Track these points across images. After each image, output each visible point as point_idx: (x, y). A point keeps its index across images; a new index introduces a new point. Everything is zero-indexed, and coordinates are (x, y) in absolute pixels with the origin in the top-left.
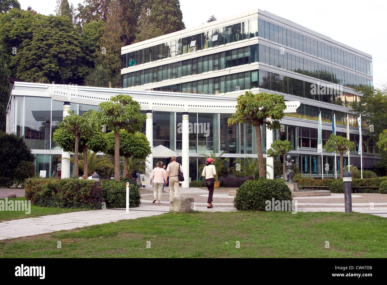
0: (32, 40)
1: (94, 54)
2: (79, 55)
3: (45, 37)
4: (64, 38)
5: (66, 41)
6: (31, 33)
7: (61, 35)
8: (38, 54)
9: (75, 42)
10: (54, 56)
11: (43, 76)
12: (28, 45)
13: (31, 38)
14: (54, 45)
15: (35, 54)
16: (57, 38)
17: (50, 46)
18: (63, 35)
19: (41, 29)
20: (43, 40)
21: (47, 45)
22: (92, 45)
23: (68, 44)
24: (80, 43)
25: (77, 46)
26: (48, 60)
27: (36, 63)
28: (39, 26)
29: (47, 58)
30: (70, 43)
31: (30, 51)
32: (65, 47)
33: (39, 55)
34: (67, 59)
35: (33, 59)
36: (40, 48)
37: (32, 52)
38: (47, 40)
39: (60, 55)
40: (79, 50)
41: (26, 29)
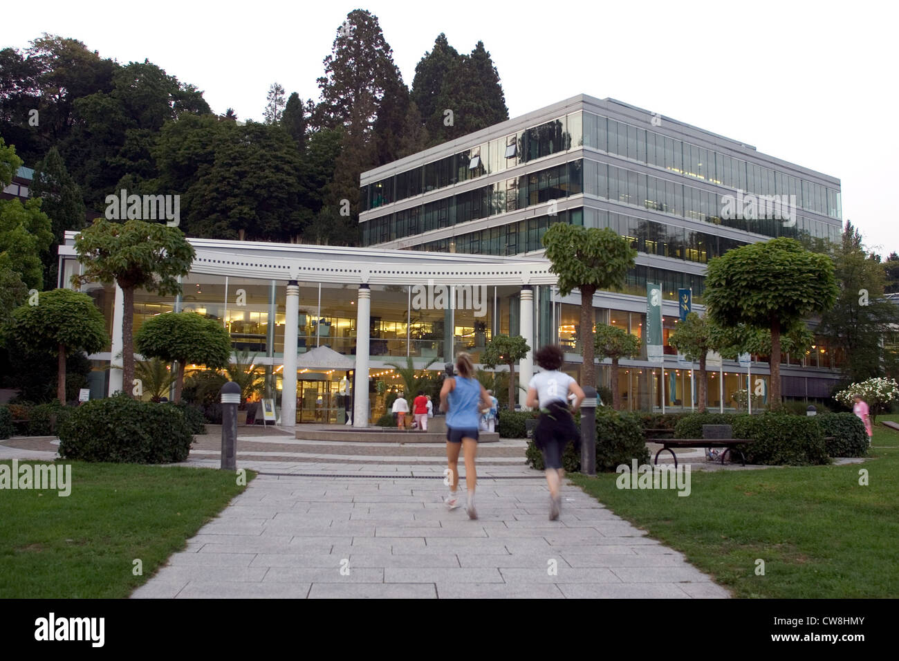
0: (213, 166)
1: (323, 189)
2: (293, 190)
3: (234, 159)
4: (268, 161)
5: (270, 166)
6: (212, 153)
7: (262, 156)
8: (220, 190)
9: (286, 167)
10: (249, 193)
11: (228, 227)
12: (207, 174)
13: (211, 162)
14: (248, 172)
15: (217, 190)
16: (255, 161)
17: (242, 175)
18: (266, 155)
19: (228, 146)
20: (231, 166)
21: (236, 173)
22: (321, 173)
23: (273, 170)
24: (296, 169)
25: (289, 174)
26: (238, 200)
27: (217, 206)
28: (226, 141)
29: (235, 196)
30: (278, 169)
31: (209, 184)
32: (267, 177)
33: (223, 191)
34: (270, 197)
35: (212, 199)
36: (224, 178)
37: (212, 186)
38: (238, 165)
39: (258, 191)
40: (291, 180)
41: (204, 146)
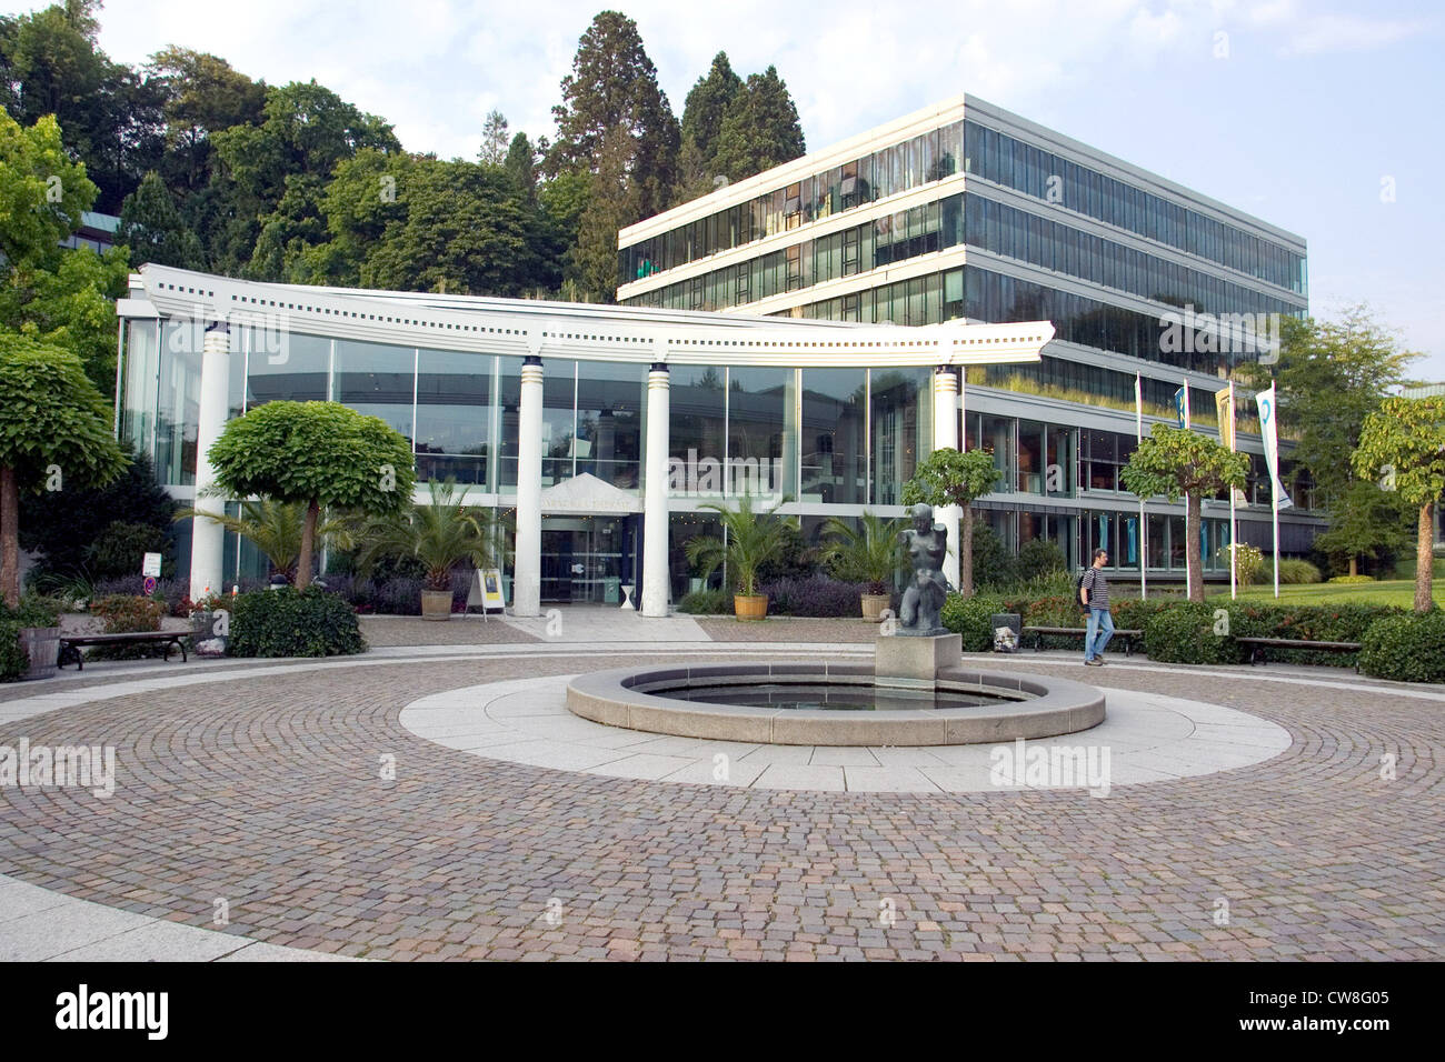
0: (407, 225)
1: (565, 256)
2: (522, 257)
3: (436, 213)
4: (485, 216)
5: (489, 223)
6: (407, 205)
7: (478, 209)
8: (418, 256)
9: (512, 225)
10: (459, 260)
12: (398, 235)
13: (404, 219)
14: (458, 232)
15: (413, 256)
16: (468, 215)
17: (449, 235)
18: (484, 208)
19: (429, 195)
20: (432, 222)
21: (441, 233)
22: (561, 234)
23: (493, 229)
24: (525, 227)
25: (516, 235)
26: (444, 270)
27: (413, 279)
28: (426, 187)
29: (440, 265)
30: (500, 228)
31: (401, 248)
32: (483, 239)
33: (421, 258)
35: (406, 268)
36: (423, 240)
37: (405, 252)
38: (443, 221)
39: (471, 258)
40: (519, 243)
